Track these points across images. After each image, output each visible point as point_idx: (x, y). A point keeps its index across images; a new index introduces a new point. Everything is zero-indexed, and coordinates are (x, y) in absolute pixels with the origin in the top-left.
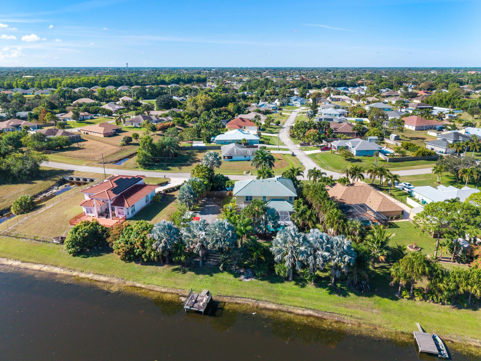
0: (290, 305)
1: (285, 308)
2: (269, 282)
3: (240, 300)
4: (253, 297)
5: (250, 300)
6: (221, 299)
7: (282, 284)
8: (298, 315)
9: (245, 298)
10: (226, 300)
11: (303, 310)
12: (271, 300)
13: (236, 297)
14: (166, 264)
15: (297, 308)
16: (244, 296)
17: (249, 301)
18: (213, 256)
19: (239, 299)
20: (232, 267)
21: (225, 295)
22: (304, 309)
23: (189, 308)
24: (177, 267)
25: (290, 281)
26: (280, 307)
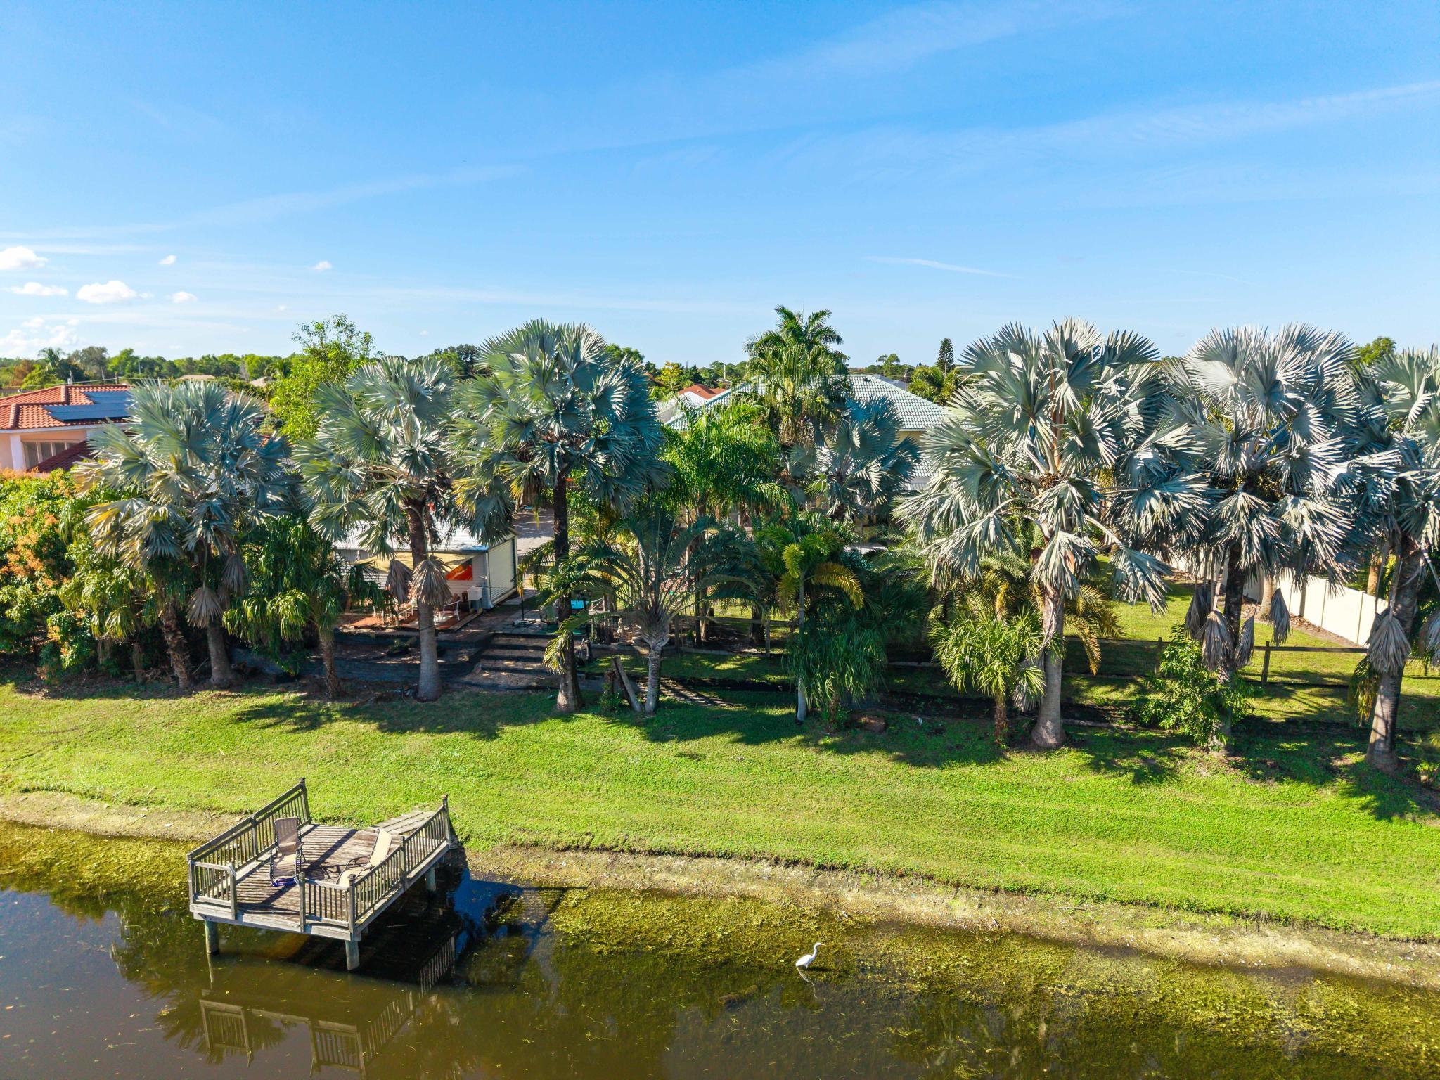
0: (1102, 898)
1: (1061, 920)
2: (899, 760)
3: (684, 871)
4: (785, 849)
5: (765, 868)
6: (532, 869)
7: (990, 769)
8: (1190, 964)
9: (727, 855)
10: (572, 871)
11: (1222, 932)
12: (935, 867)
13: (652, 853)
14: (210, 688)
15: (1158, 915)
16: (715, 844)
17: (756, 878)
18: (526, 648)
19: (677, 863)
20: (638, 693)
21: (566, 840)
22: (1226, 921)
23: (227, 915)
24: (273, 699)
25: (1048, 750)
26: (1021, 915)
